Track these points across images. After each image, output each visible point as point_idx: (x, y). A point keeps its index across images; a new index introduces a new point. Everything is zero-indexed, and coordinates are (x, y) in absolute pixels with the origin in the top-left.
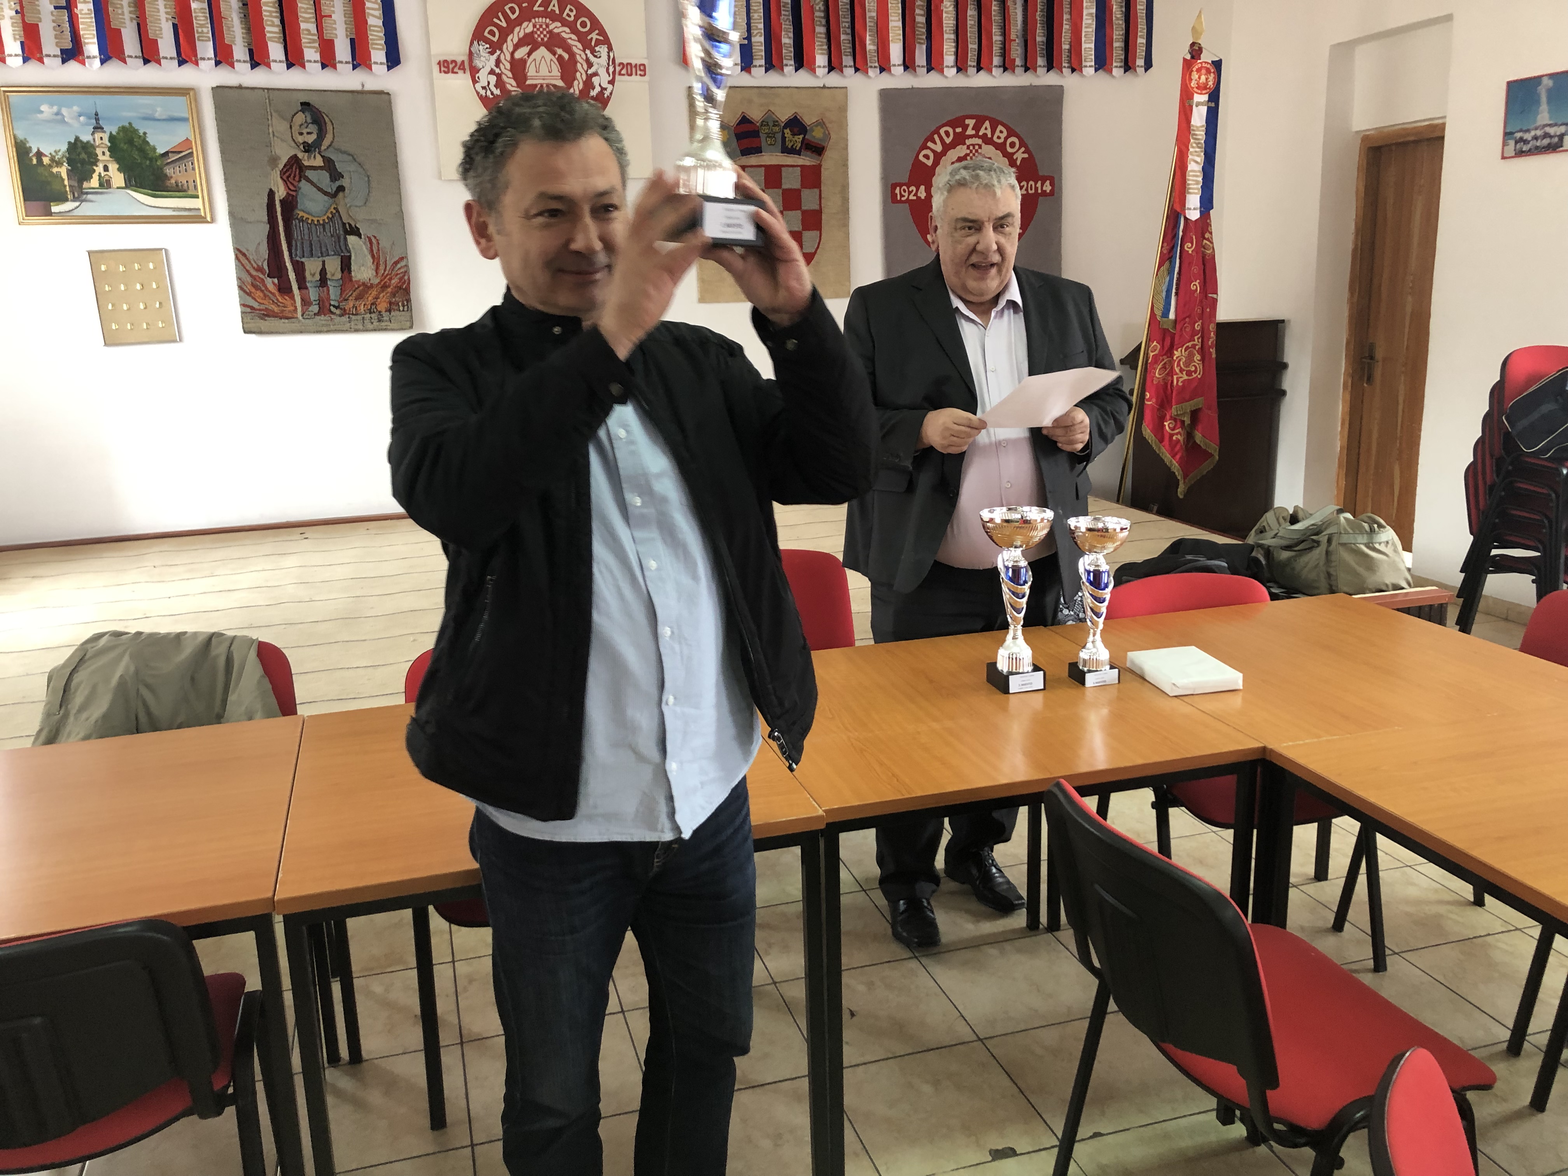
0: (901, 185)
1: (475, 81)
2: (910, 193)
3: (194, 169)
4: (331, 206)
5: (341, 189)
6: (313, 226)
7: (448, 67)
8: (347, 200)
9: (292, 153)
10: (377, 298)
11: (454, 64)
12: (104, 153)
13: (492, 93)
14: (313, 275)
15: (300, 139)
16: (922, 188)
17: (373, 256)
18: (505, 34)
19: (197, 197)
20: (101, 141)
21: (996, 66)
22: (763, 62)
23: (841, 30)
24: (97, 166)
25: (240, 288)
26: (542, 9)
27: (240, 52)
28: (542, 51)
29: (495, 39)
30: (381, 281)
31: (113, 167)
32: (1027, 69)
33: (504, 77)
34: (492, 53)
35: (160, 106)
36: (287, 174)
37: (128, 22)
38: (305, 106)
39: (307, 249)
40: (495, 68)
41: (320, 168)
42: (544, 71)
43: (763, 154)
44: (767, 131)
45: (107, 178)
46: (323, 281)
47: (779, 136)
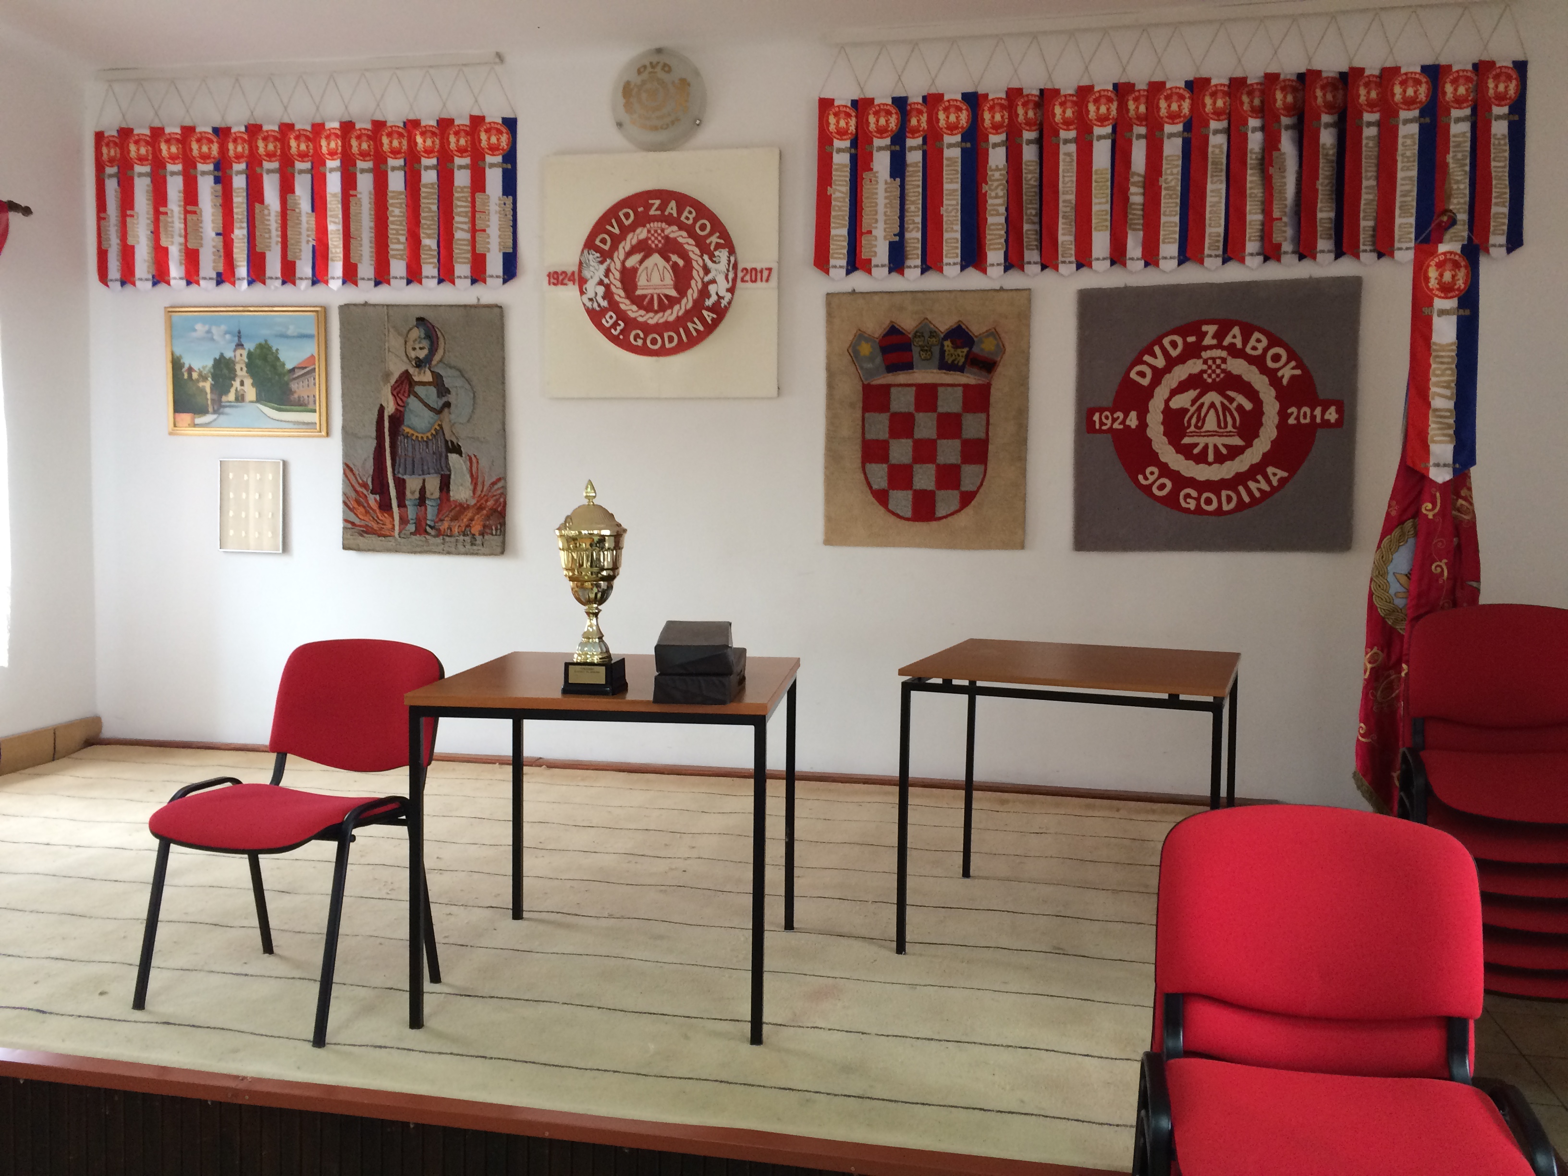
0: (1101, 410)
1: (582, 293)
2: (1114, 420)
3: (315, 384)
4: (435, 422)
5: (448, 405)
6: (417, 443)
7: (557, 279)
8: (453, 416)
9: (403, 369)
10: (472, 520)
11: (564, 275)
12: (241, 369)
13: (599, 305)
14: (413, 493)
15: (413, 354)
16: (1133, 415)
17: (472, 476)
18: (616, 241)
19: (315, 411)
20: (241, 358)
21: (1252, 254)
22: (918, 262)
23: (1025, 217)
24: (235, 381)
25: (345, 503)
26: (659, 212)
27: (366, 269)
28: (656, 258)
29: (606, 248)
30: (478, 502)
31: (248, 382)
32: (1301, 257)
33: (612, 287)
34: (602, 262)
35: (293, 324)
36: (398, 389)
37: (273, 244)
38: (421, 320)
39: (409, 467)
40: (603, 278)
41: (429, 383)
42: (656, 279)
43: (915, 370)
44: (920, 343)
45: (242, 392)
46: (422, 500)
47: (936, 350)
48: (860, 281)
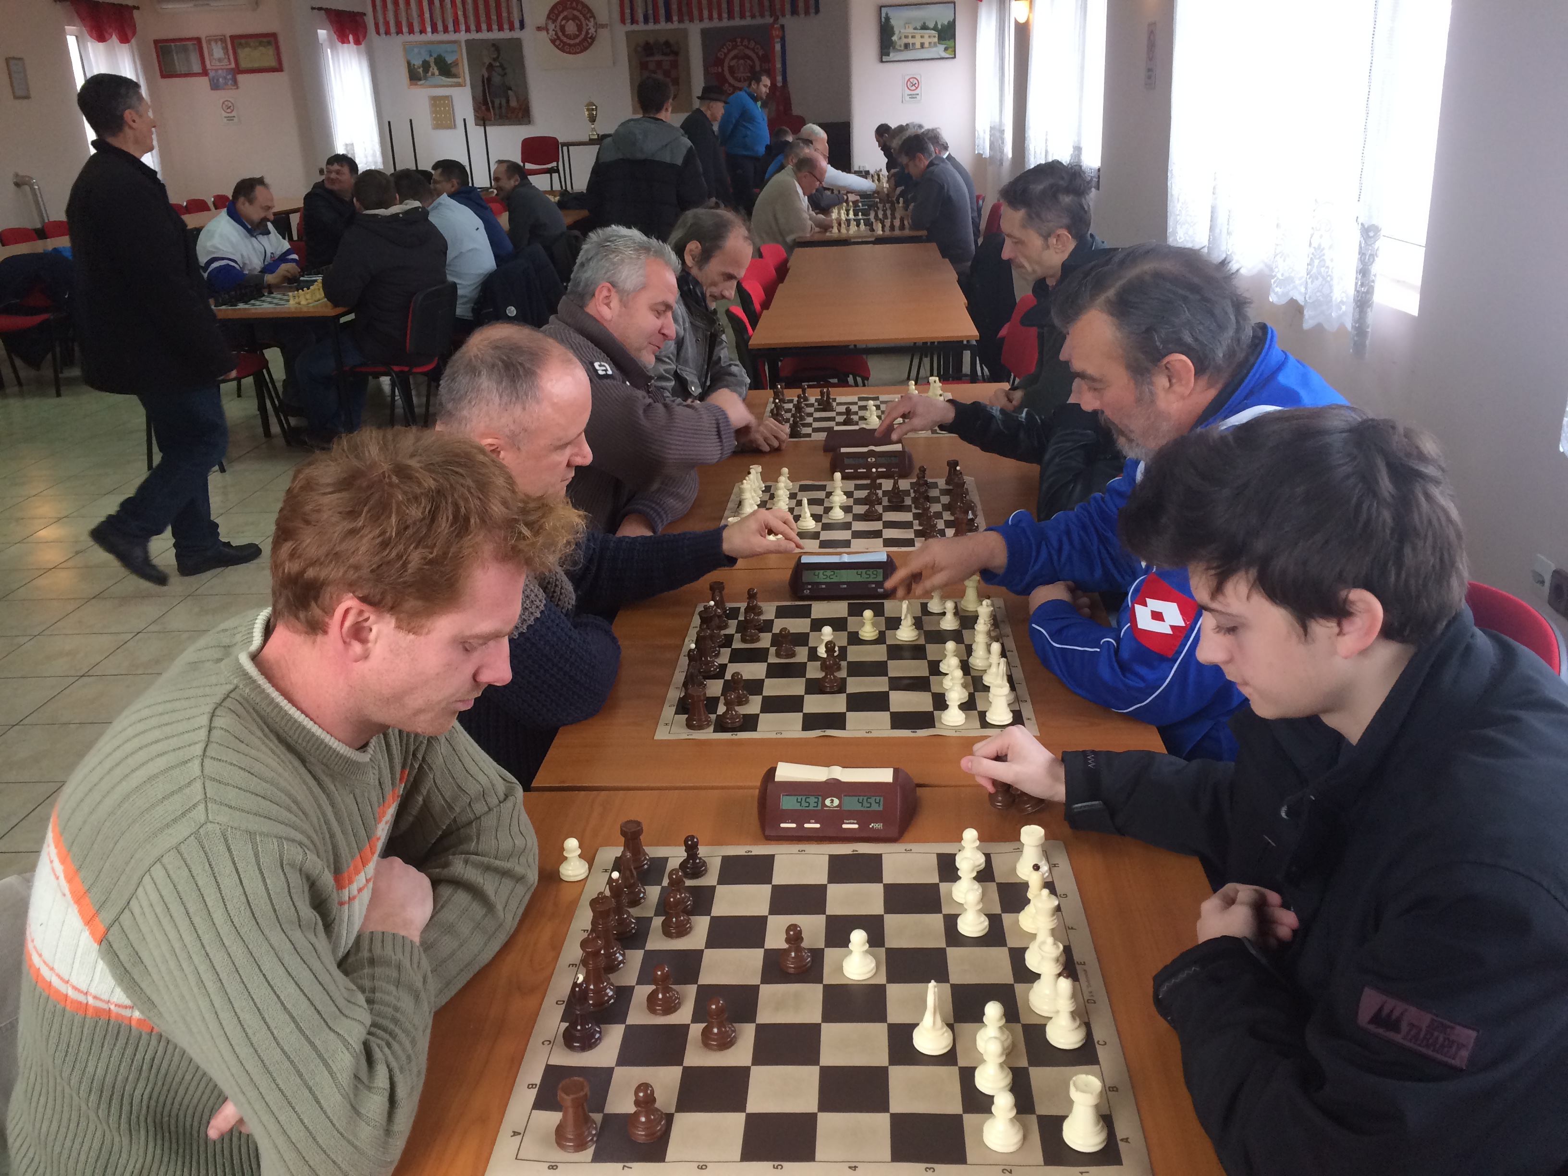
0: (710, 66)
1: (548, 33)
2: (714, 69)
3: (459, 68)
4: (502, 80)
5: (505, 74)
6: (497, 87)
7: (539, 29)
8: (507, 77)
9: (489, 62)
13: (554, 38)
14: (497, 104)
15: (492, 56)
16: (720, 67)
18: (557, 16)
19: (461, 78)
20: (432, 61)
21: (748, 16)
22: (653, 20)
26: (570, 6)
27: (473, 27)
28: (571, 21)
29: (554, 18)
31: (435, 68)
32: (762, 17)
33: (557, 31)
34: (553, 23)
35: (449, 47)
36: (488, 69)
37: (439, 19)
38: (494, 45)
39: (495, 95)
40: (554, 29)
41: (499, 66)
42: (571, 29)
43: (655, 56)
44: (656, 47)
46: (500, 106)
47: (661, 49)
48: (635, 27)
